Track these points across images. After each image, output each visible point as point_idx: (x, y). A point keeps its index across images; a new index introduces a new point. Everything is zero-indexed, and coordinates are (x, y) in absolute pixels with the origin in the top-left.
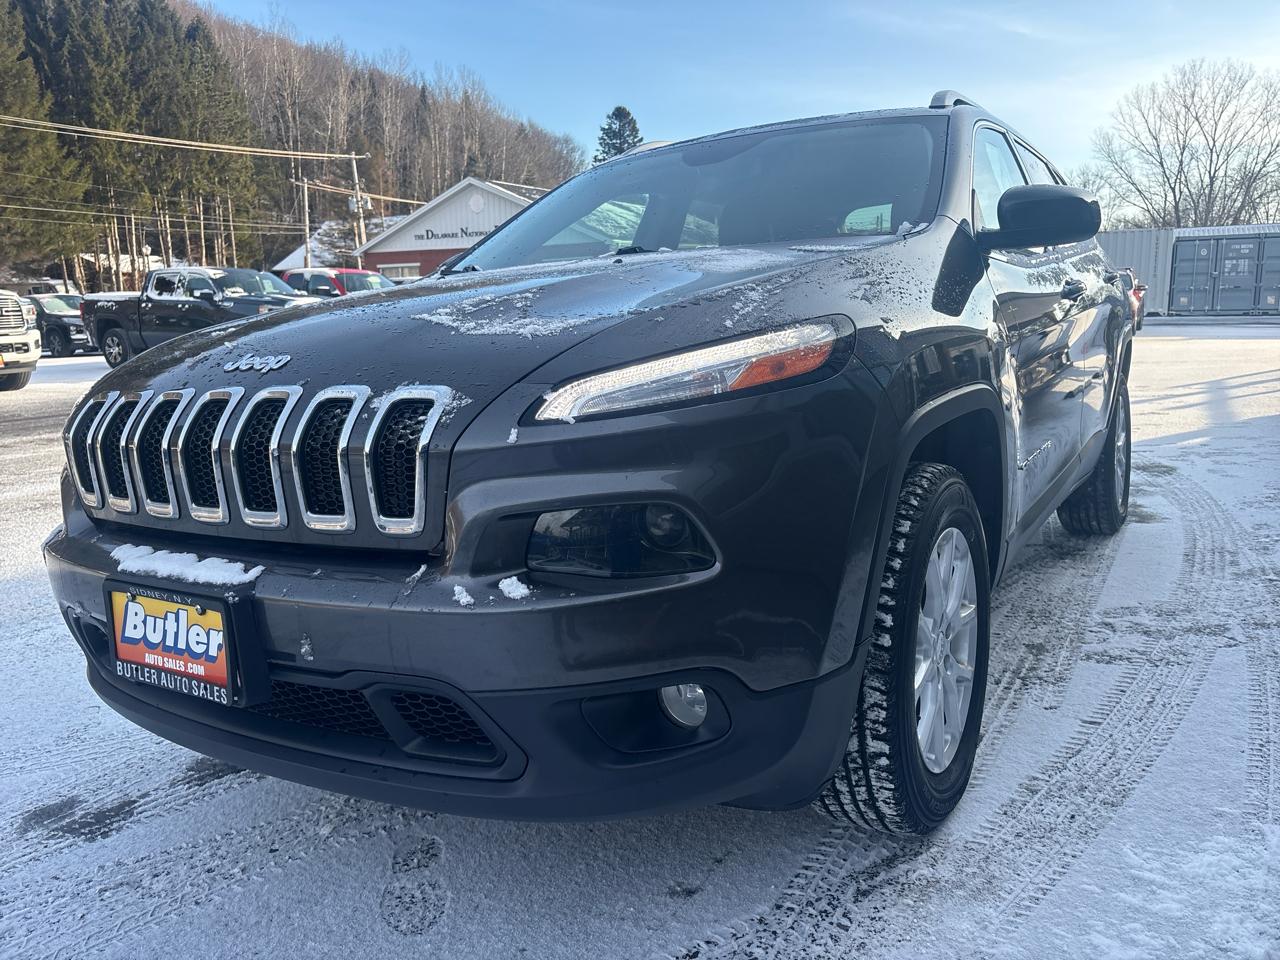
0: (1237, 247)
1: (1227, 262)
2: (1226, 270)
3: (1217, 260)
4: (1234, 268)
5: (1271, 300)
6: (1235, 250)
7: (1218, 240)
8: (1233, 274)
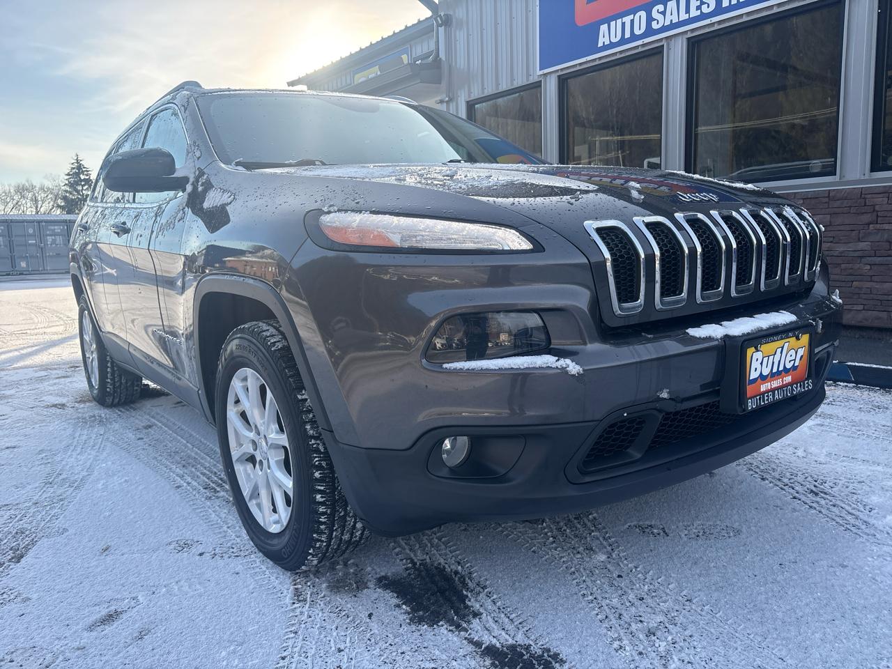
0: (52, 228)
1: (48, 237)
2: (49, 243)
3: (41, 237)
4: (54, 242)
5: (23, 264)
6: (51, 230)
7: (39, 222)
8: (54, 246)
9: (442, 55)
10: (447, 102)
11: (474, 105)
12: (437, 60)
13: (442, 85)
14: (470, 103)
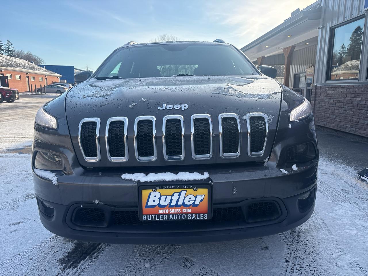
9: (322, 5)
10: (322, 28)
11: (334, 29)
12: (321, 7)
13: (321, 19)
14: (333, 28)
